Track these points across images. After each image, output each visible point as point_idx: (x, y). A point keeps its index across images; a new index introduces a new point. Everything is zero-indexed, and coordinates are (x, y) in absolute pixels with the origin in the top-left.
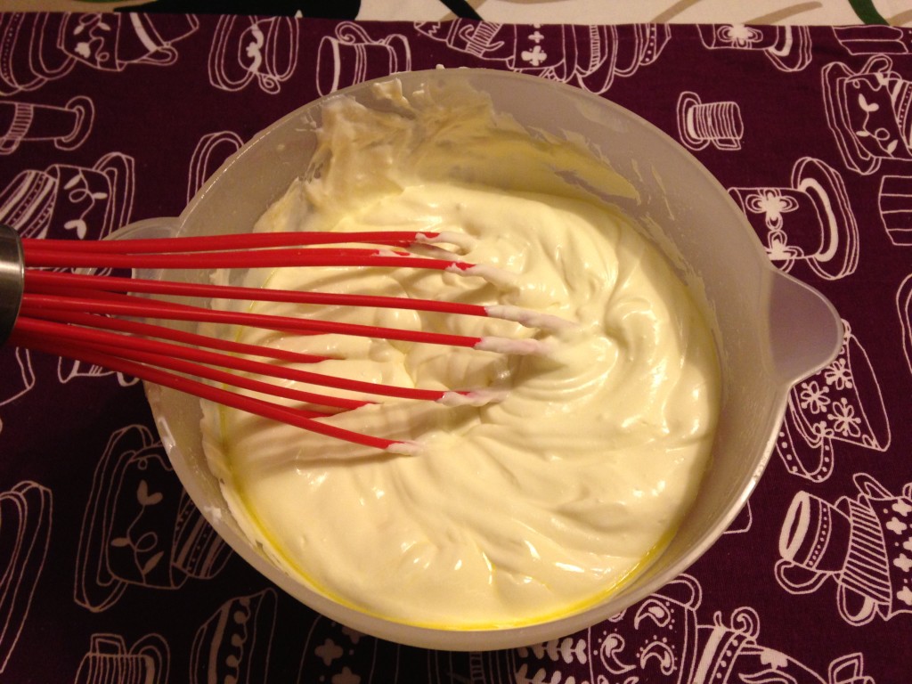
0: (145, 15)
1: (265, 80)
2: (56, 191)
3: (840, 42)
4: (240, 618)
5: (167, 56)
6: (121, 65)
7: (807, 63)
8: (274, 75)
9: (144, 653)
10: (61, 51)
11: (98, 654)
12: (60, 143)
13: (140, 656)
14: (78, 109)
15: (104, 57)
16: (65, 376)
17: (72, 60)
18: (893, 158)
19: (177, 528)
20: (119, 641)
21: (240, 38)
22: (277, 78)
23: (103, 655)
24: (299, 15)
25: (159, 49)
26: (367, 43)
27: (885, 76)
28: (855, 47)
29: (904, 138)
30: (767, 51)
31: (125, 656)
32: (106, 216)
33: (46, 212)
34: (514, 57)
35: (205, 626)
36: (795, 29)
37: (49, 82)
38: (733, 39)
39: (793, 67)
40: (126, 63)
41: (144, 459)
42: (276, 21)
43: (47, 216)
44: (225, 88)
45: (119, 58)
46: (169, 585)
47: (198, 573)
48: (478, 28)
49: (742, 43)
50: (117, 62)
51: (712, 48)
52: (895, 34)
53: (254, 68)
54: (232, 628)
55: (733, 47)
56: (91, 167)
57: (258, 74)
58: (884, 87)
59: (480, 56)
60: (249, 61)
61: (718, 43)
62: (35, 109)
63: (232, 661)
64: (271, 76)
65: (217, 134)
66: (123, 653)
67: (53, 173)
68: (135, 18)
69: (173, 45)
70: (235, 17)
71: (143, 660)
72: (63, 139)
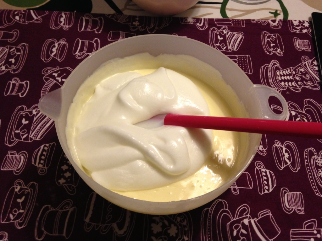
0: (35, 11)
1: (64, 27)
2: (7, 52)
3: (216, 22)
4: (46, 148)
5: (39, 20)
6: (27, 23)
7: (206, 28)
8: (67, 25)
9: (21, 155)
10: (11, 18)
11: (10, 155)
12: (10, 41)
13: (20, 156)
14: (15, 33)
15: (23, 20)
16: (6, 94)
17: (14, 21)
18: (224, 51)
19: (31, 129)
20: (15, 152)
21: (59, 16)
22: (68, 26)
23: (11, 156)
24: (75, 11)
25: (37, 18)
26: (92, 19)
27: (226, 31)
28: (219, 24)
29: (228, 46)
30: (197, 25)
31: (16, 156)
32: (20, 58)
33: (5, 57)
34: (131, 23)
35: (37, 150)
36: (204, 19)
37: (8, 26)
38: (188, 21)
39: (202, 28)
40: (28, 22)
41: (25, 113)
42: (69, 13)
43: (5, 58)
44: (54, 28)
45: (27, 21)
46: (29, 141)
47: (36, 139)
48: (122, 16)
49: (190, 22)
50: (26, 22)
51: (183, 23)
52: (230, 21)
53: (62, 24)
54: (44, 150)
55: (188, 23)
56: (17, 46)
57: (63, 25)
58: (225, 34)
59: (122, 23)
60: (61, 22)
61: (184, 22)
62: (4, 32)
63: (43, 157)
64: (66, 26)
65: (50, 39)
66: (16, 155)
67: (7, 48)
68: (32, 11)
69: (41, 17)
70: (58, 12)
71: (21, 157)
72: (10, 40)
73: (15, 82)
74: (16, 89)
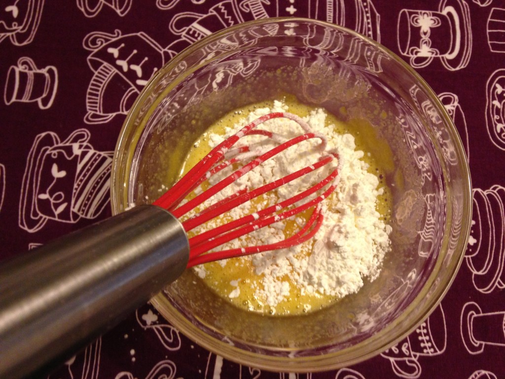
16: (9, 100)
19: (74, 191)
32: (29, 4)
41: (55, 152)
46: (70, 220)
47: (86, 215)
73: (26, 68)
74: (29, 87)
